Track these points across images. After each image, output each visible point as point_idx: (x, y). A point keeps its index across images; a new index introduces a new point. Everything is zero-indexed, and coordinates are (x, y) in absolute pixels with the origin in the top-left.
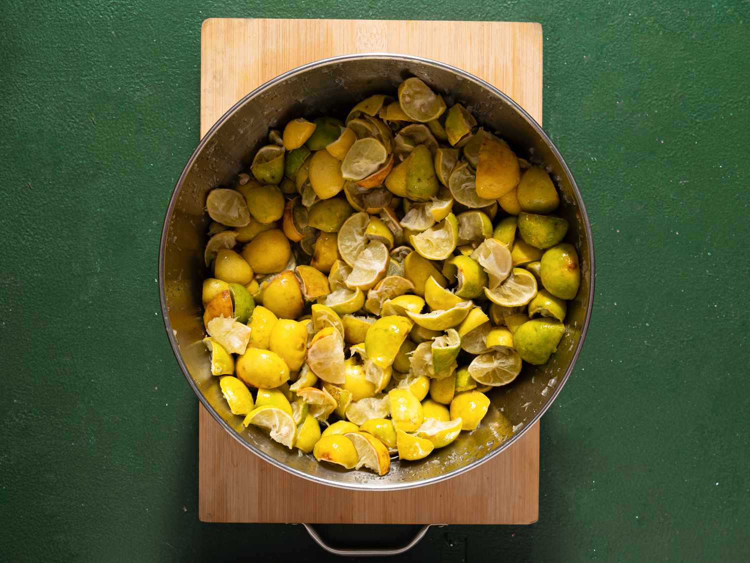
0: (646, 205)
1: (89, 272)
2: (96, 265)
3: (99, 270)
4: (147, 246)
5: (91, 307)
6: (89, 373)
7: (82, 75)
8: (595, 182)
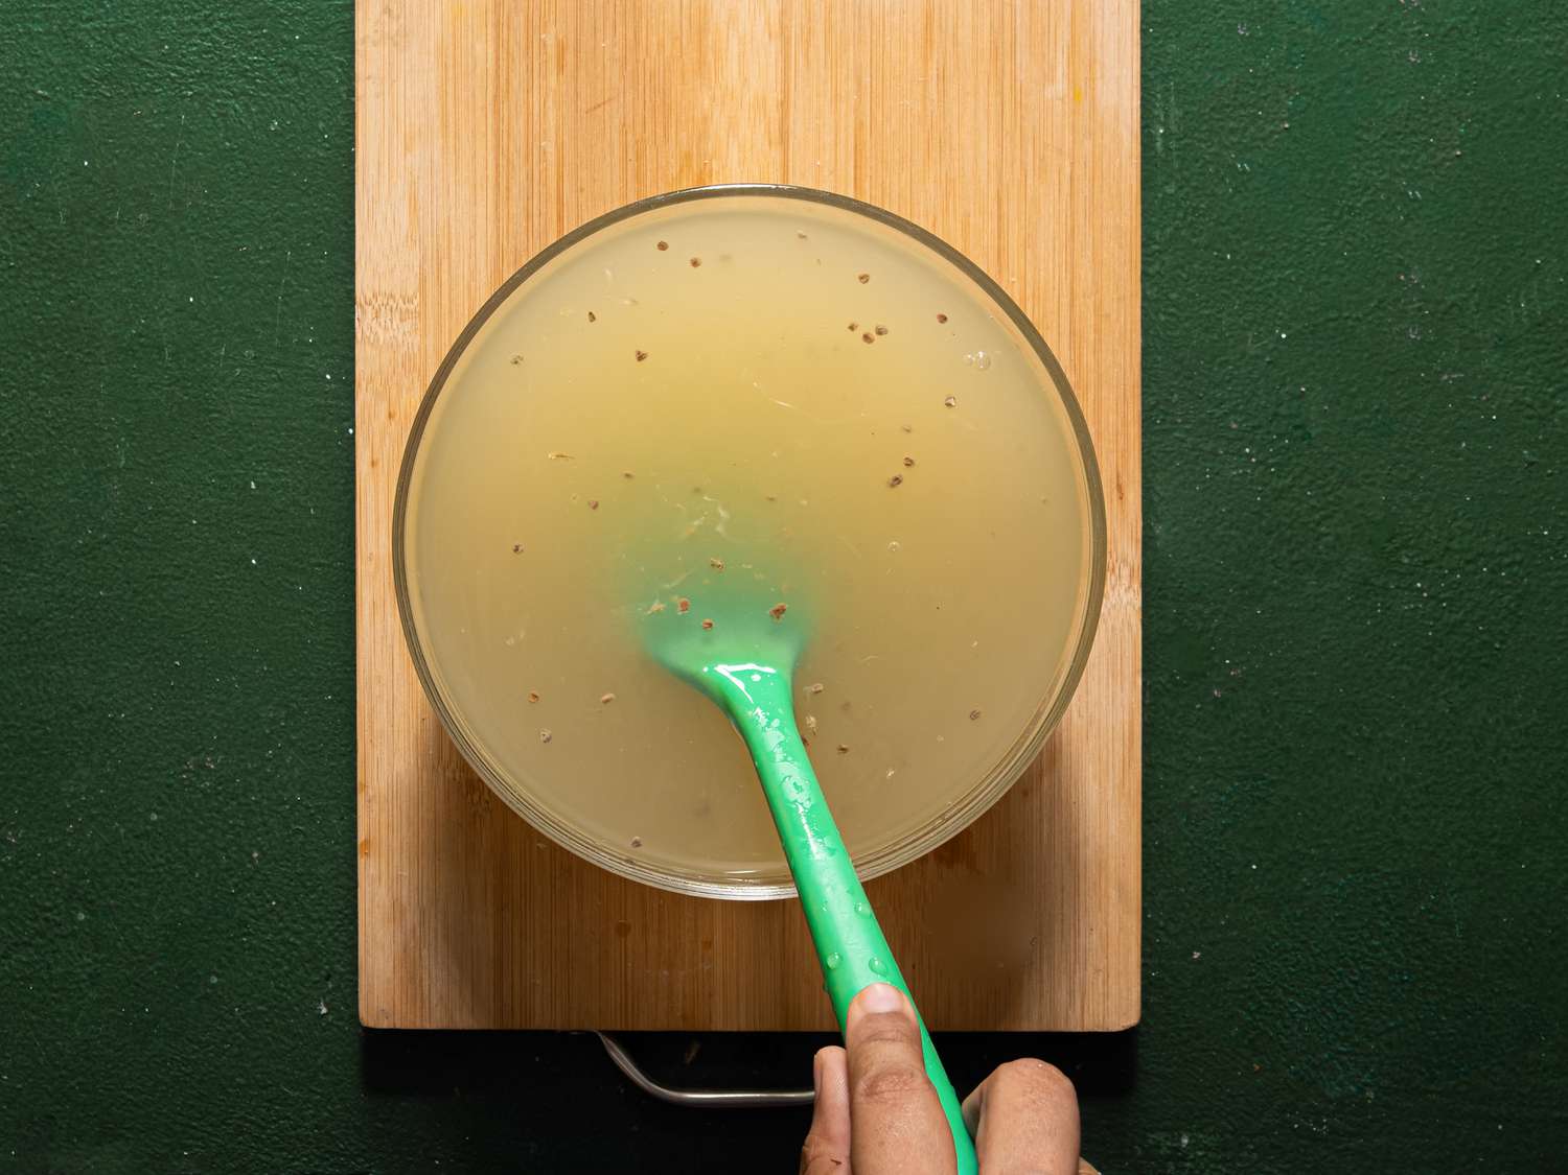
0: (1380, 302)
1: (101, 467)
2: (116, 450)
3: (123, 462)
4: (231, 406)
5: (106, 548)
6: (103, 698)
7: (81, 19)
8: (1261, 248)
